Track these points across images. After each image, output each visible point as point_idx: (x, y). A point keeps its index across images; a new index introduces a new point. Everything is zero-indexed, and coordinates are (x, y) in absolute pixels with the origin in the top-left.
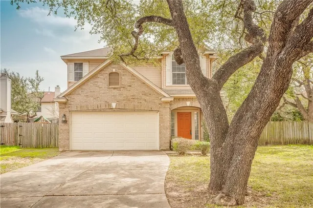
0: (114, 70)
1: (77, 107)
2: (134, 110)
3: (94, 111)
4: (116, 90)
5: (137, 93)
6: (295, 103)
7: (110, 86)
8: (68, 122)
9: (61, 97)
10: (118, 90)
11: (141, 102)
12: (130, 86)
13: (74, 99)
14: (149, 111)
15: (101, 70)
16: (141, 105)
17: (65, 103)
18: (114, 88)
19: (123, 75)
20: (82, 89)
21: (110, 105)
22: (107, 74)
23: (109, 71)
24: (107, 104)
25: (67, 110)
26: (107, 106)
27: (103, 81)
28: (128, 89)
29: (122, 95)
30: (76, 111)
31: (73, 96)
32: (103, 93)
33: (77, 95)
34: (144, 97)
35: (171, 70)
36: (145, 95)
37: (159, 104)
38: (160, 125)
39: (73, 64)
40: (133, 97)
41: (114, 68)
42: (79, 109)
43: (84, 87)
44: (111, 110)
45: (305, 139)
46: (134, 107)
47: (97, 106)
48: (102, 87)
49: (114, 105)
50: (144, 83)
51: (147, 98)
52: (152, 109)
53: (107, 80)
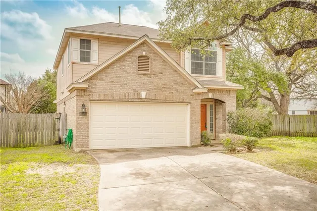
0: (144, 53)
1: (99, 95)
2: (165, 101)
3: (120, 101)
4: (146, 77)
5: (168, 81)
6: (270, 97)
7: (139, 72)
8: (87, 115)
9: (80, 81)
10: (148, 77)
11: (172, 93)
12: (161, 73)
13: (96, 85)
14: (181, 103)
15: (130, 52)
16: (173, 96)
17: (84, 90)
18: (144, 75)
19: (154, 60)
20: (106, 73)
21: (139, 94)
22: (136, 56)
23: (138, 54)
24: (136, 93)
25: (87, 98)
26: (136, 95)
27: (131, 65)
28: (159, 77)
29: (152, 83)
30: (98, 100)
31: (94, 82)
32: (131, 80)
33: (100, 80)
34: (175, 86)
35: (190, 58)
36: (177, 84)
37: (191, 95)
38: (191, 118)
39: (79, 40)
40: (165, 86)
41: (144, 51)
42: (102, 98)
43: (109, 71)
44: (140, 101)
45: (287, 131)
46: (166, 98)
47: (124, 95)
48: (130, 73)
49: (143, 95)
50: (176, 71)
51: (179, 88)
52: (184, 101)
53: (136, 64)
